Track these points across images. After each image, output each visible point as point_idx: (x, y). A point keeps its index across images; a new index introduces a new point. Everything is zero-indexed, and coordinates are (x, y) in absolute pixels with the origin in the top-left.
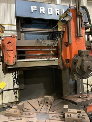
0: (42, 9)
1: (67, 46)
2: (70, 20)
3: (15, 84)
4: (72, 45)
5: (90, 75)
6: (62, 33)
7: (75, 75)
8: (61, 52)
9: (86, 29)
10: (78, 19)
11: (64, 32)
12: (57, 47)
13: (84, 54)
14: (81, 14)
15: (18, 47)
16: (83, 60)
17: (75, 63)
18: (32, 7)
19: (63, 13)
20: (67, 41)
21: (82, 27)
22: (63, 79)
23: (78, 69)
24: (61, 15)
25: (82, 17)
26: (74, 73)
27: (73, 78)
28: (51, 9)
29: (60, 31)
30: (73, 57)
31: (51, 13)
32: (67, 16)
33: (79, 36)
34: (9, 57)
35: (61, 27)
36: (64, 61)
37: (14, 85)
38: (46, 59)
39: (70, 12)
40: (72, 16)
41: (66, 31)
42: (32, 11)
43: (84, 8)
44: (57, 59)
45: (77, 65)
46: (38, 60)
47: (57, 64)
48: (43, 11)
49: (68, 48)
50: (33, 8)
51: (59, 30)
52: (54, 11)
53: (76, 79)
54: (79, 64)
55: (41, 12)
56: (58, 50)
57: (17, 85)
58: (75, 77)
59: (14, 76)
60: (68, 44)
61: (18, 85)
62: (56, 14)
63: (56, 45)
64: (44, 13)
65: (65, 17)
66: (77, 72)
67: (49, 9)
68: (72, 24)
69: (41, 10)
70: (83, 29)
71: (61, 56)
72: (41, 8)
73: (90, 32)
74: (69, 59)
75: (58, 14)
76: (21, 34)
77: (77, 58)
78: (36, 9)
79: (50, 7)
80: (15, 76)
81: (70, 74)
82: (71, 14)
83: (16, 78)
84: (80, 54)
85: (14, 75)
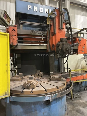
0: (35, 8)
1: (53, 35)
2: (55, 17)
4: (56, 34)
6: (50, 26)
8: (49, 40)
9: (66, 24)
10: (61, 17)
11: (51, 25)
12: (46, 36)
13: (64, 40)
14: (63, 13)
15: (18, 34)
16: (63, 44)
17: (58, 47)
18: (28, 6)
19: (51, 11)
20: (53, 32)
21: (63, 22)
23: (60, 50)
24: (49, 13)
25: (63, 16)
26: (57, 53)
28: (42, 9)
29: (48, 25)
30: (57, 43)
31: (42, 12)
32: (53, 14)
33: (61, 28)
34: (13, 40)
35: (49, 22)
36: (51, 46)
38: (39, 45)
39: (55, 11)
40: (56, 15)
41: (53, 25)
42: (28, 9)
43: (66, 9)
44: (46, 45)
45: (60, 48)
46: (32, 44)
47: (46, 49)
48: (36, 9)
49: (54, 37)
50: (29, 7)
51: (48, 23)
52: (44, 10)
53: (59, 57)
55: (34, 10)
56: (47, 38)
58: (58, 55)
60: (54, 34)
62: (46, 13)
63: (46, 35)
64: (37, 11)
65: (52, 14)
66: (59, 52)
67: (40, 8)
68: (57, 20)
69: (35, 9)
70: (64, 24)
71: (49, 42)
72: (34, 7)
73: (69, 27)
74: (54, 45)
75: (47, 13)
76: (20, 25)
77: (59, 43)
78: (31, 8)
79: (41, 7)
82: (56, 13)
83: (14, 61)
84: (62, 40)
85: (12, 59)
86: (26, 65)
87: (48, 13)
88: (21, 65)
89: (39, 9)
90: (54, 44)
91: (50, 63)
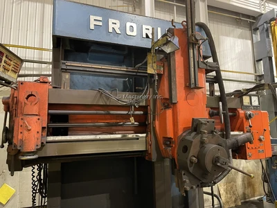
0: (114, 25)
1: (167, 107)
2: (173, 53)
3: (37, 194)
4: (178, 105)
5: (219, 178)
6: (157, 78)
7: (186, 178)
8: (154, 120)
9: (208, 71)
10: (191, 51)
11: (160, 76)
12: (144, 108)
13: (204, 129)
14: (197, 40)
16: (202, 143)
17: (186, 149)
18: (92, 18)
20: (167, 96)
21: (198, 67)
22: (157, 184)
23: (191, 162)
24: (155, 40)
25: (199, 47)
26: (183, 173)
27: (181, 184)
28: (134, 26)
29: (152, 76)
30: (180, 133)
31: (134, 33)
32: (168, 42)
33: (192, 86)
35: (155, 65)
36: (161, 140)
37: (34, 197)
38: (119, 136)
39: (173, 35)
40: (177, 45)
41: (166, 74)
42: (92, 27)
43: (202, 27)
44: (144, 135)
45: (191, 154)
46: (98, 137)
47: (142, 148)
48: (117, 27)
49: (169, 112)
50: (94, 20)
51: (150, 71)
52: (140, 30)
53: (188, 189)
54: (193, 151)
55: (111, 30)
56: (146, 114)
57: (42, 197)
58: (185, 182)
59: (36, 174)
60: (169, 103)
61: (45, 197)
62: (144, 36)
63: (144, 104)
64: (118, 31)
65: (164, 44)
66: (191, 169)
67: (128, 24)
68: (178, 60)
69: (111, 26)
70: (202, 72)
71: (154, 128)
72: (111, 21)
73: (215, 77)
74: (170, 138)
76: (63, 74)
77: (189, 138)
78: (101, 24)
79: (132, 21)
80: (39, 174)
81: (173, 173)
82: (176, 40)
83: (39, 180)
84: (196, 127)
85: (37, 172)
86: (79, 198)
87: (151, 37)
88: (59, 198)
89: (123, 28)
90: (170, 134)
91: (157, 191)
